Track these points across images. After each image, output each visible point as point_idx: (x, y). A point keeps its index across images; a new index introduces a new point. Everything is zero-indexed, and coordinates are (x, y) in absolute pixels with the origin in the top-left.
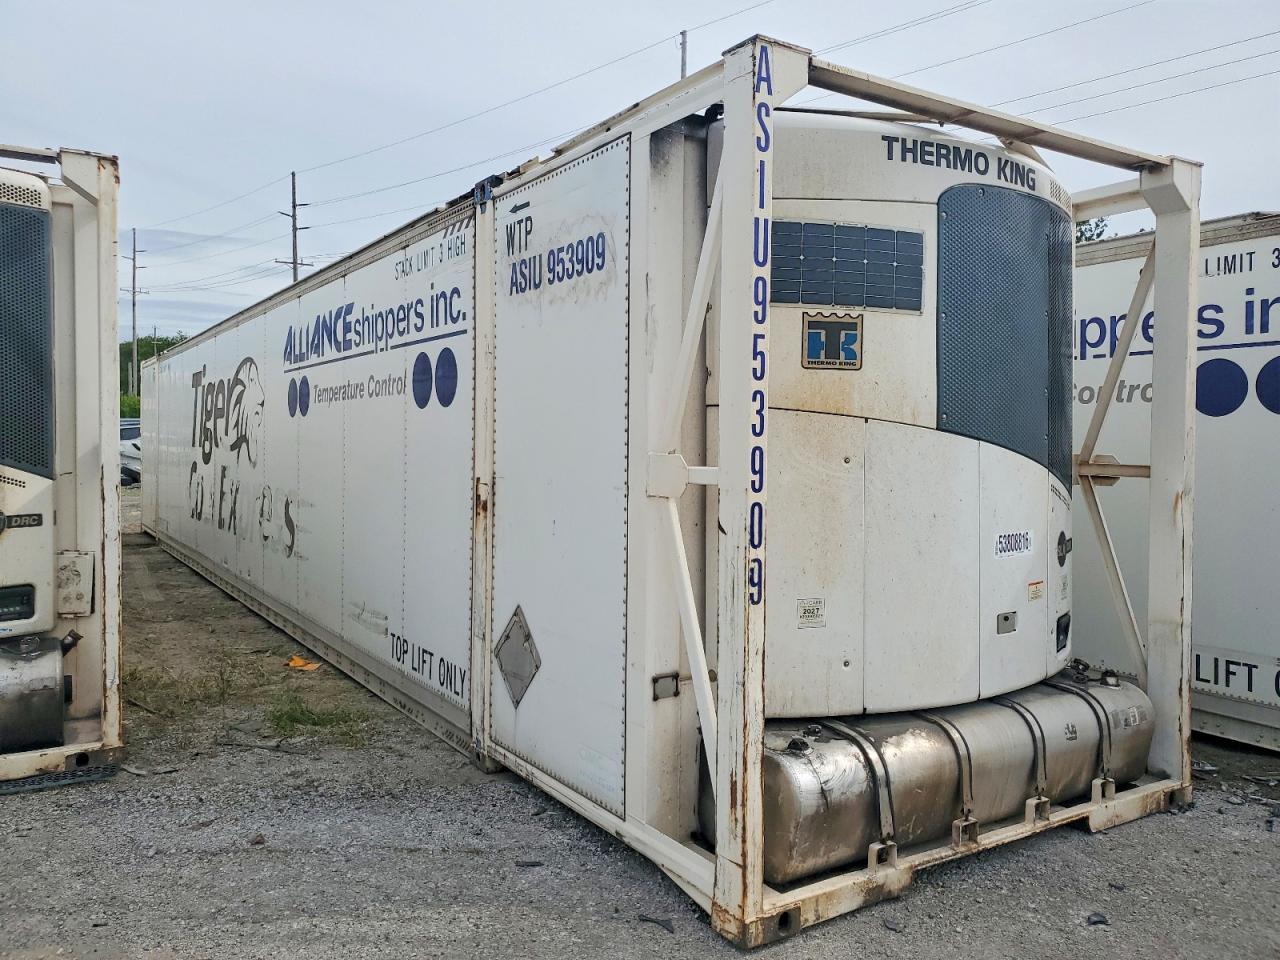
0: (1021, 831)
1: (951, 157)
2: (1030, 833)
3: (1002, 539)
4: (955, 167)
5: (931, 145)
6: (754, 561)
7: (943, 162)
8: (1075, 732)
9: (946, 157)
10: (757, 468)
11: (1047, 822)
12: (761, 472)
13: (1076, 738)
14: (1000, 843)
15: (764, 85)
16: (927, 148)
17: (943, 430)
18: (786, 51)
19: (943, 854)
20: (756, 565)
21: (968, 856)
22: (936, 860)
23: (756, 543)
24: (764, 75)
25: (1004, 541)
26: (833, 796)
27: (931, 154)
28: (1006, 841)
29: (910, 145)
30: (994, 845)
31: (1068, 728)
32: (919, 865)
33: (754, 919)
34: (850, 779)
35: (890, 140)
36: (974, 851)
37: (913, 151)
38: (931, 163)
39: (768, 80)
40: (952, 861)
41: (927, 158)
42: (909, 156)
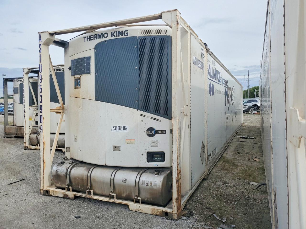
0: (105, 199)
1: (97, 37)
2: (107, 201)
3: (114, 127)
4: (98, 39)
5: (92, 35)
6: (41, 125)
7: (95, 38)
8: (126, 181)
9: (96, 37)
10: (41, 109)
11: (114, 201)
12: (42, 109)
13: (126, 182)
14: (98, 199)
15: (40, 41)
16: (92, 37)
17: (96, 100)
18: (44, 33)
19: (82, 195)
20: (41, 126)
21: (88, 198)
22: (80, 195)
23: (41, 122)
24: (40, 39)
25: (114, 128)
26: (58, 173)
27: (92, 38)
28: (100, 200)
29: (88, 37)
30: (96, 199)
31: (124, 179)
32: (76, 194)
33: (42, 189)
34: (62, 171)
35: (85, 38)
36: (90, 198)
37: (89, 38)
38: (92, 40)
39: (41, 40)
40: (84, 197)
41: (92, 39)
42: (88, 40)
